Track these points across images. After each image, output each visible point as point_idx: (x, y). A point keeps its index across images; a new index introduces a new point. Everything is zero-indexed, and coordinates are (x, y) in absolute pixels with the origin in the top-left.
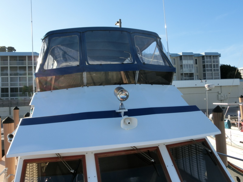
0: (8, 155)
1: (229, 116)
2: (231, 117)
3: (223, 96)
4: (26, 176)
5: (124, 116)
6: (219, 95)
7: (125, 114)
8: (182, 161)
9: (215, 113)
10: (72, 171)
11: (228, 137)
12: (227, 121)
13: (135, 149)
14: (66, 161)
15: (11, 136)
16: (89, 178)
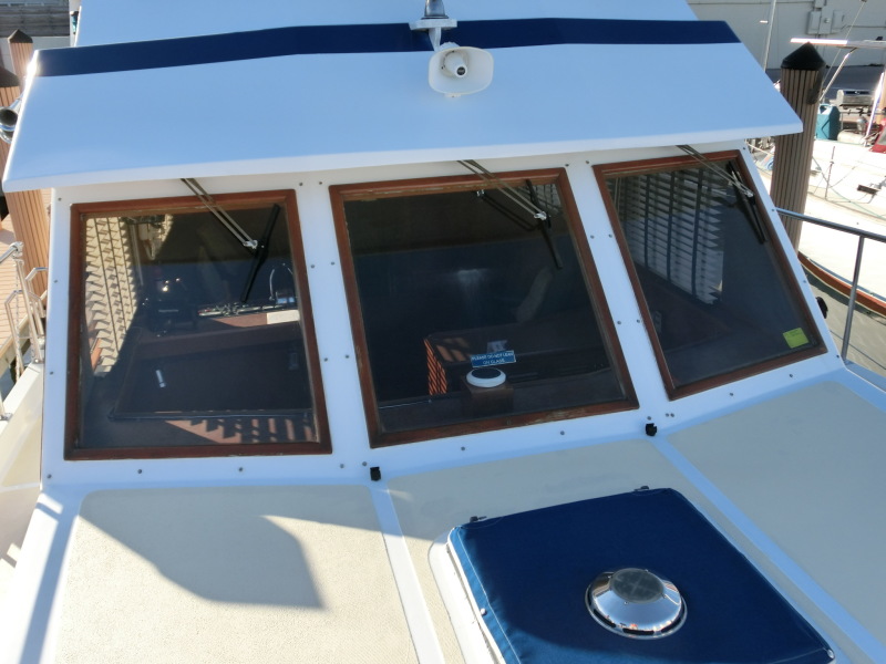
0: (7, 181)
1: (841, 93)
2: (849, 96)
3: (829, 20)
4: (89, 263)
5: (441, 43)
6: (816, 15)
7: (448, 36)
8: (643, 246)
9: (792, 72)
10: (249, 244)
11: (819, 168)
12: (828, 112)
13: (477, 173)
14: (227, 212)
15: (10, 117)
16: (313, 267)
